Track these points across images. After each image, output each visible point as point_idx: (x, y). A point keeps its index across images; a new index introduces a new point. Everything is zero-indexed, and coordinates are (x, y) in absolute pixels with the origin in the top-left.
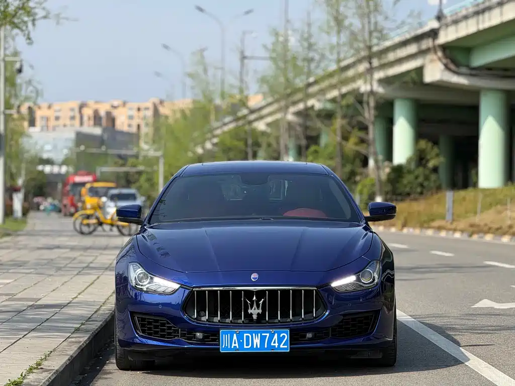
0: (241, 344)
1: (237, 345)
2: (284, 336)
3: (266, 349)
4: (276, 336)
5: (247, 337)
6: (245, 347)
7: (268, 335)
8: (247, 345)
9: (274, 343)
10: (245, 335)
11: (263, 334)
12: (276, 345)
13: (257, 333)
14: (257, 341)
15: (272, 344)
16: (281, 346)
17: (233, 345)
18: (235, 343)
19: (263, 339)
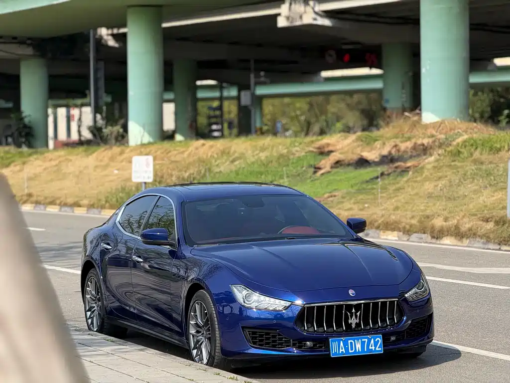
0: (347, 349)
1: (344, 350)
2: (378, 340)
3: (366, 352)
4: (372, 341)
5: (351, 343)
6: (350, 351)
7: (366, 340)
8: (352, 350)
9: (372, 346)
10: (349, 341)
11: (363, 340)
12: (373, 348)
13: (358, 339)
14: (359, 346)
15: (370, 348)
16: (377, 349)
17: (341, 350)
18: (342, 349)
19: (363, 343)
